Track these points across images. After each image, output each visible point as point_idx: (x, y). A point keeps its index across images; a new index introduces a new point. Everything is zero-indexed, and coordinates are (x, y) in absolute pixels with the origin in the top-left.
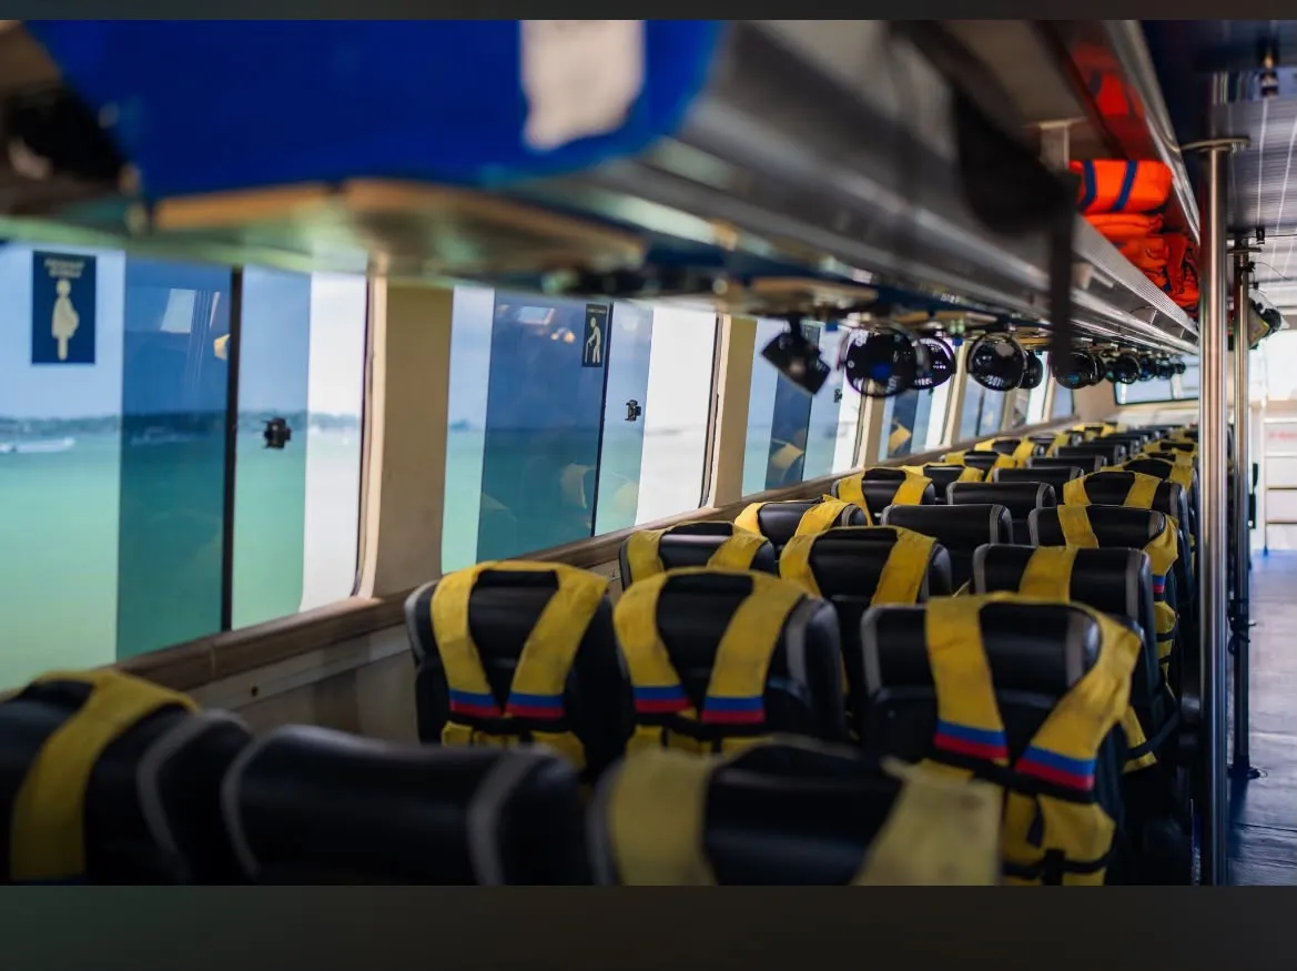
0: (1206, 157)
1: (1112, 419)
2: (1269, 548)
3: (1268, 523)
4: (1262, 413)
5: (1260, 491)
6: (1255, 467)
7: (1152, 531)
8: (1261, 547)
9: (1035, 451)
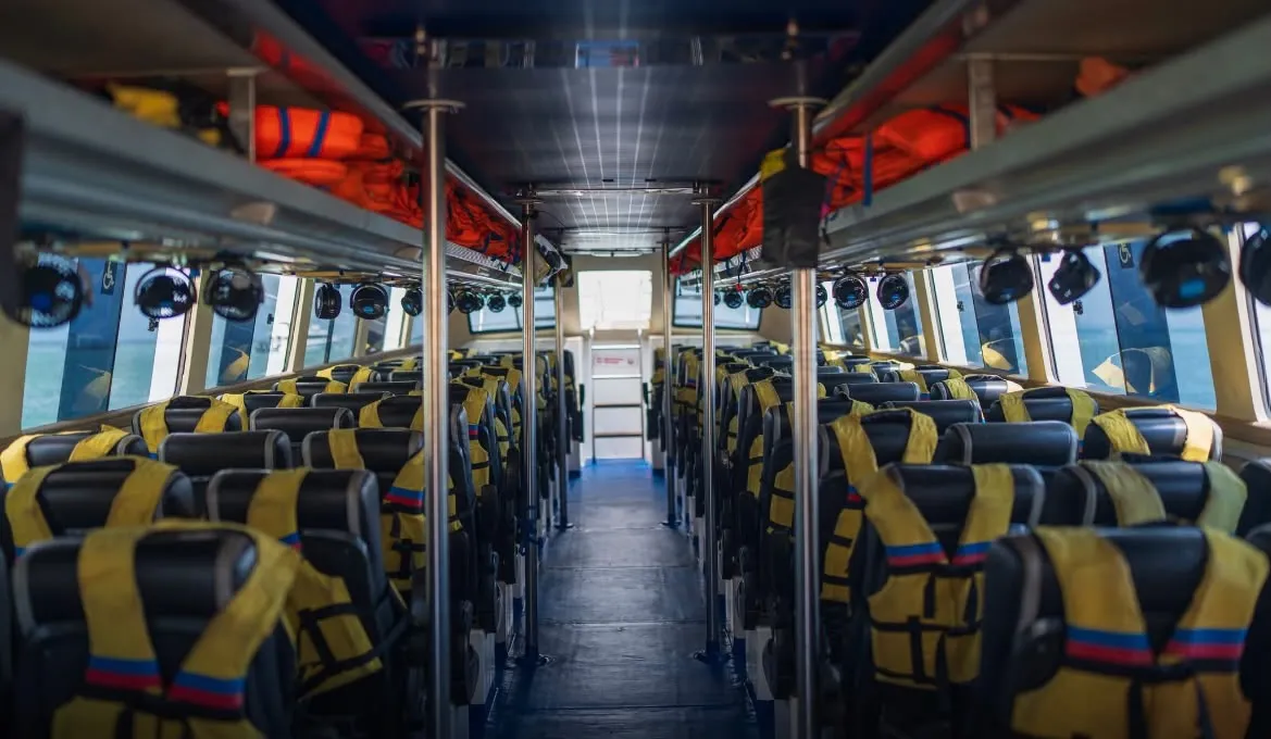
0: (427, 114)
1: (464, 347)
2: (597, 457)
3: (596, 436)
4: (590, 341)
5: (587, 409)
6: (582, 387)
7: (411, 450)
8: (590, 457)
9: (372, 377)
